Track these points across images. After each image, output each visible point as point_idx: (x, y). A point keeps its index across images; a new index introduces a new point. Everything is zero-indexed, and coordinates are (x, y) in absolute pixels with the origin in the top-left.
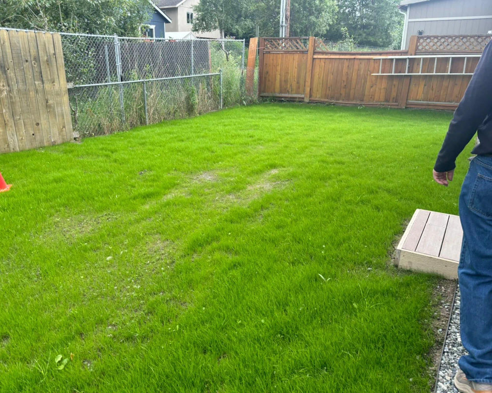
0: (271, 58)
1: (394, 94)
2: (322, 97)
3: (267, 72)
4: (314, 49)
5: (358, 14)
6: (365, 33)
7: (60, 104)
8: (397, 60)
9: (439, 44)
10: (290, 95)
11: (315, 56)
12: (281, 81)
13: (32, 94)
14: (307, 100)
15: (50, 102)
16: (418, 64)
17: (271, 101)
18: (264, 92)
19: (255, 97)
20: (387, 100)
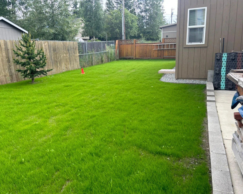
0: (122, 46)
1: (159, 55)
2: (139, 57)
3: (121, 50)
4: (135, 43)
5: (145, 27)
6: (149, 35)
7: (77, 59)
8: (159, 45)
9: (168, 40)
10: (129, 57)
11: (136, 45)
12: (126, 53)
13: (73, 56)
14: (134, 58)
15: (76, 59)
16: (165, 46)
17: (123, 59)
18: (120, 56)
19: (118, 58)
20: (158, 57)
